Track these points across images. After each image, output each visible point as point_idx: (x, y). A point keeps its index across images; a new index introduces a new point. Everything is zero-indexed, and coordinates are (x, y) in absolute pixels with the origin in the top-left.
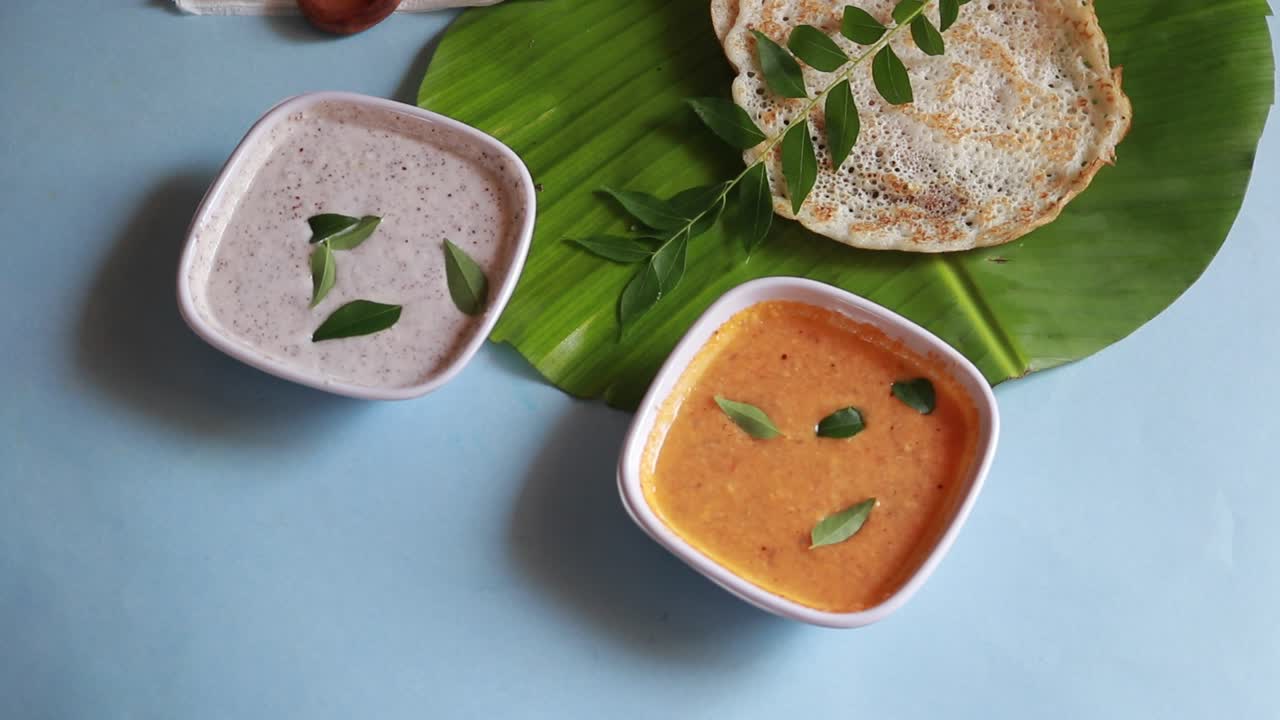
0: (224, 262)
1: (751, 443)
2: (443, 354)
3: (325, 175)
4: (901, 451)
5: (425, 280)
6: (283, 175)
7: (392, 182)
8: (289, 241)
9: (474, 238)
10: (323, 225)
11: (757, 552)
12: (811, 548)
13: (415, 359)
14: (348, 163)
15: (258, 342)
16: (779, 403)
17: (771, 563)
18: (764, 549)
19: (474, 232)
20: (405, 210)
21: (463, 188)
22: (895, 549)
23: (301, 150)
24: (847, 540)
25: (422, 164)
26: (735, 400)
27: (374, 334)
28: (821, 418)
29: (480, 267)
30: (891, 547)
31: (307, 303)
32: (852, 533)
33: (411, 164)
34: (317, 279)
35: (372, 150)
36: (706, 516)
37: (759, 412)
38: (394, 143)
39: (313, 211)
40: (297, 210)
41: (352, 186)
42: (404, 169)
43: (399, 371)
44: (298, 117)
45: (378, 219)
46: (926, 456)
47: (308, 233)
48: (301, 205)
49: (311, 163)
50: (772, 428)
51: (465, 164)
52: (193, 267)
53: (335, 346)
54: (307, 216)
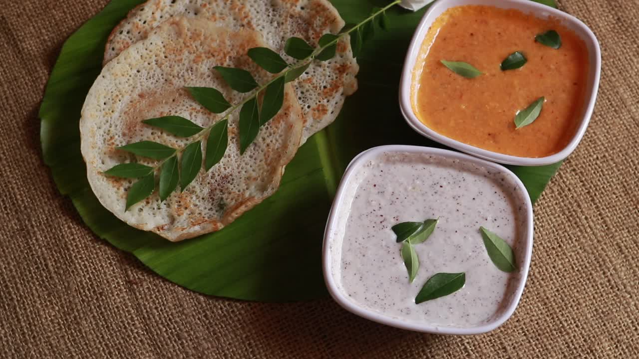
0: (347, 262)
1: (467, 81)
2: (500, 300)
3: (394, 199)
4: (549, 69)
5: (475, 254)
6: (369, 203)
7: (437, 197)
8: (384, 243)
9: (497, 223)
10: (403, 231)
11: (487, 136)
12: (516, 129)
13: (482, 305)
14: (406, 189)
15: (384, 309)
16: (476, 58)
17: (495, 141)
18: (489, 135)
19: (495, 220)
20: (450, 212)
21: (481, 193)
22: (560, 121)
23: (375, 186)
24: (534, 121)
25: (451, 183)
26: (452, 61)
27: (454, 293)
28: (502, 61)
29: (506, 241)
30: (558, 120)
31: (407, 280)
32: (536, 117)
33: (444, 184)
34: (409, 264)
35: (417, 179)
36: (452, 123)
37: (467, 64)
38: (430, 172)
39: (393, 222)
40: (383, 224)
41: (413, 203)
42: (441, 187)
43: (474, 314)
44: (369, 165)
45: (435, 221)
46: (564, 69)
47: (394, 236)
48: (385, 220)
49: (383, 192)
50: (476, 71)
51: (477, 178)
52: (332, 267)
53: (431, 304)
54: (390, 226)
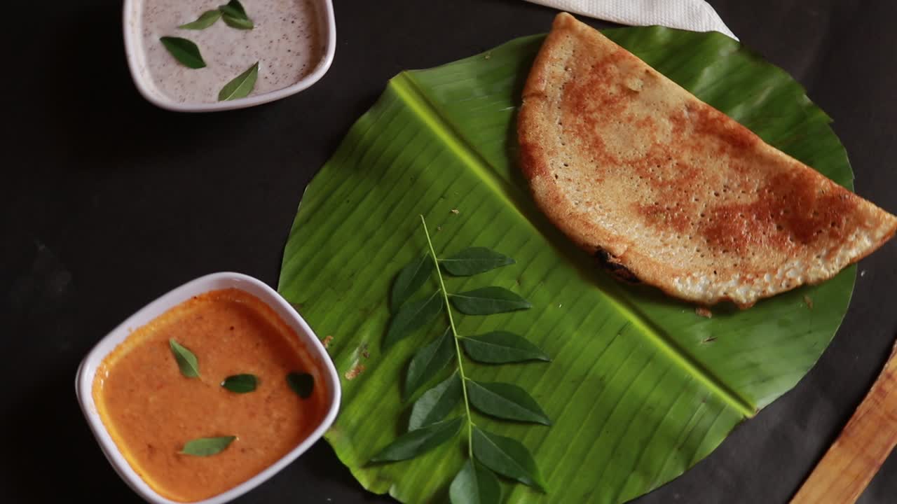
1: (179, 376)
16: (209, 356)
17: (150, 458)
26: (182, 345)
36: (127, 411)
37: (195, 359)
50: (195, 370)
